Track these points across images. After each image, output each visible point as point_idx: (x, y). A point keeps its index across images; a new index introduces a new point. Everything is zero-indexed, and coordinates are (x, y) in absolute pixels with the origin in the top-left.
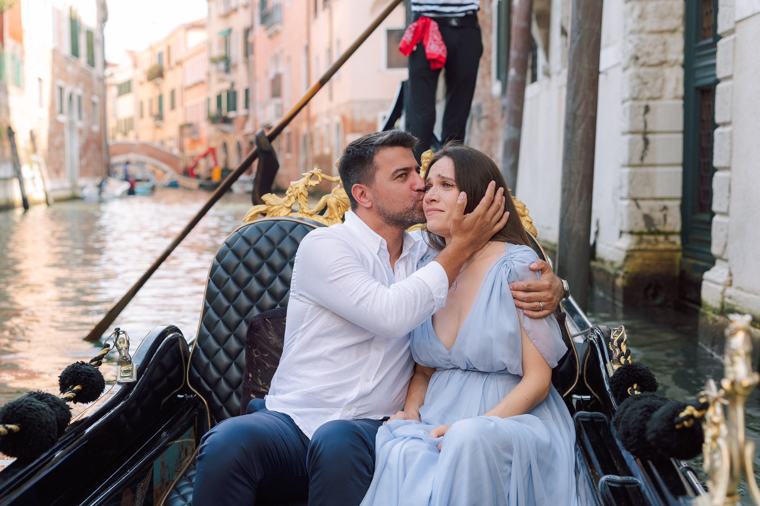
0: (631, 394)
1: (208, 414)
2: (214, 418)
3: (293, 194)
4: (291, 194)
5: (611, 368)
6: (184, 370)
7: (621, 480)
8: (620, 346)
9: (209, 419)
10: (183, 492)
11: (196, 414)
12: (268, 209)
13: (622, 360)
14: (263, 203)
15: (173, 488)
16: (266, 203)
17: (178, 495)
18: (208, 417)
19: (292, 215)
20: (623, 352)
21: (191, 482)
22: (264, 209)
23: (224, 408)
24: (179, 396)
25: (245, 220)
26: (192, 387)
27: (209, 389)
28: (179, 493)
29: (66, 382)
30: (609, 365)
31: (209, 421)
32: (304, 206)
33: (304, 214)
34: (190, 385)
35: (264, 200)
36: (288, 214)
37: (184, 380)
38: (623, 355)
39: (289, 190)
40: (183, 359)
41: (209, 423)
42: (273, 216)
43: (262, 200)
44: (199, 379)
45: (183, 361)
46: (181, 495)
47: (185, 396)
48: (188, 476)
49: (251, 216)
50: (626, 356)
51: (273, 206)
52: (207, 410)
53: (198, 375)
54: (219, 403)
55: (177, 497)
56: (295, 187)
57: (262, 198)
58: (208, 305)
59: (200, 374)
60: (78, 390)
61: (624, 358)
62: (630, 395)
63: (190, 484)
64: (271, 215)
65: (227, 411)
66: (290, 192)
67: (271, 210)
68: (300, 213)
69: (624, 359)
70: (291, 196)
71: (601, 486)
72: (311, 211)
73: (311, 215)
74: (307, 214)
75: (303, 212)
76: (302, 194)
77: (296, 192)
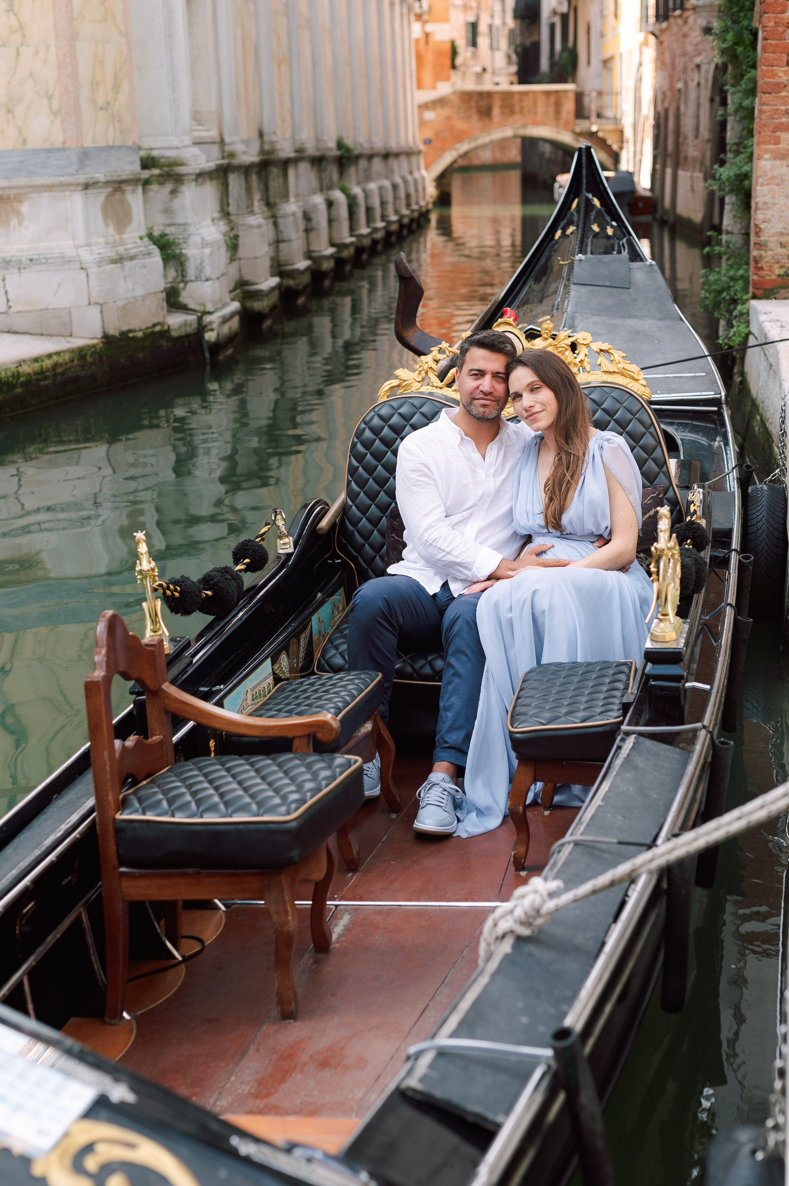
1: (356, 576)
6: (333, 539)
8: (690, 507)
9: (357, 579)
11: (346, 576)
15: (328, 640)
20: (691, 512)
23: (369, 570)
24: (329, 561)
26: (341, 554)
27: (355, 554)
34: (338, 551)
36: (416, 390)
37: (333, 546)
44: (346, 545)
47: (334, 561)
52: (354, 572)
53: (345, 542)
54: (365, 566)
59: (347, 542)
61: (690, 517)
72: (440, 384)
73: (441, 388)
74: (437, 387)
75: (433, 386)
76: (431, 368)
77: (426, 367)
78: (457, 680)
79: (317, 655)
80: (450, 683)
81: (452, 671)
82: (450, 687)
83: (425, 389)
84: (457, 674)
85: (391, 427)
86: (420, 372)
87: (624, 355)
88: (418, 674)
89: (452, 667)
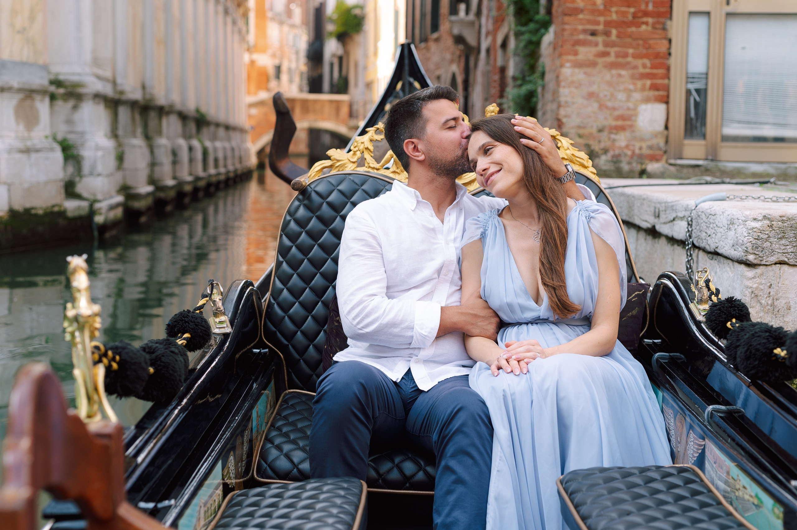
0: (732, 328)
1: (285, 368)
2: (291, 371)
3: (359, 149)
4: (357, 149)
5: (696, 308)
6: (259, 325)
7: (726, 409)
8: (709, 286)
9: (286, 373)
10: (278, 441)
11: (274, 368)
12: (334, 164)
13: (714, 298)
14: (329, 158)
15: (265, 439)
16: (332, 158)
17: (272, 446)
18: (284, 370)
19: (359, 169)
20: (713, 291)
21: (282, 432)
22: (330, 165)
23: (301, 360)
24: (255, 350)
25: (310, 176)
26: (268, 342)
27: (285, 342)
28: (272, 443)
29: (176, 330)
30: (692, 306)
31: (286, 375)
32: (370, 161)
33: (370, 168)
34: (265, 339)
35: (329, 155)
36: (354, 169)
37: (259, 334)
38: (714, 294)
39: (355, 145)
40: (258, 314)
41: (286, 377)
42: (339, 171)
43: (327, 155)
44: (275, 332)
45: (258, 315)
46: (275, 444)
47: (260, 351)
48: (276, 426)
49: (317, 172)
50: (716, 294)
51: (338, 161)
52: (283, 363)
53: (274, 329)
54: (297, 356)
55: (271, 447)
56: (360, 142)
57: (327, 153)
58: (281, 259)
59: (276, 328)
60: (188, 337)
61: (715, 296)
62: (730, 329)
63: (281, 434)
64: (337, 169)
65: (305, 364)
66: (355, 147)
67: (337, 165)
68: (366, 167)
69: (716, 298)
70: (357, 151)
71: (708, 415)
72: (377, 166)
73: (378, 169)
74: (374, 168)
75: (370, 167)
76: (367, 149)
77: (362, 147)
78: (460, 489)
79: (256, 458)
80: (449, 492)
81: (453, 477)
82: (452, 499)
83: (361, 170)
84: (460, 481)
85: (330, 204)
86: (355, 152)
87: (572, 142)
88: (385, 481)
89: (453, 471)
